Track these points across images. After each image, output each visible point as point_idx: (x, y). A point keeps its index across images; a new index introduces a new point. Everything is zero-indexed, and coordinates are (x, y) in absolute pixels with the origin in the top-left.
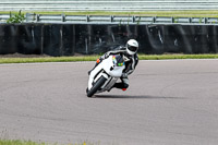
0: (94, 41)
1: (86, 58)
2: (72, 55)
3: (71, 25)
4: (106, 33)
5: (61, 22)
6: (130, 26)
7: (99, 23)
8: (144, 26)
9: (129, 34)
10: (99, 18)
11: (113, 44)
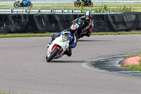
0: (1, 25)
7: (4, 13)
8: (33, 15)
9: (23, 20)
10: (3, 10)
11: (13, 26)
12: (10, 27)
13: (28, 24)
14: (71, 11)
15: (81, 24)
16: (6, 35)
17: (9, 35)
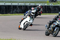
0: (13, 10)
1: (11, 14)
2: (7, 14)
3: (7, 6)
4: (17, 8)
5: (4, 5)
6: (23, 6)
7: (15, 5)
8: (27, 6)
9: (23, 8)
10: (14, 3)
11: (18, 10)
12: (17, 11)
13: (25, 9)
14: (43, 4)
15: (37, 10)
16: (16, 14)
17: (17, 14)
